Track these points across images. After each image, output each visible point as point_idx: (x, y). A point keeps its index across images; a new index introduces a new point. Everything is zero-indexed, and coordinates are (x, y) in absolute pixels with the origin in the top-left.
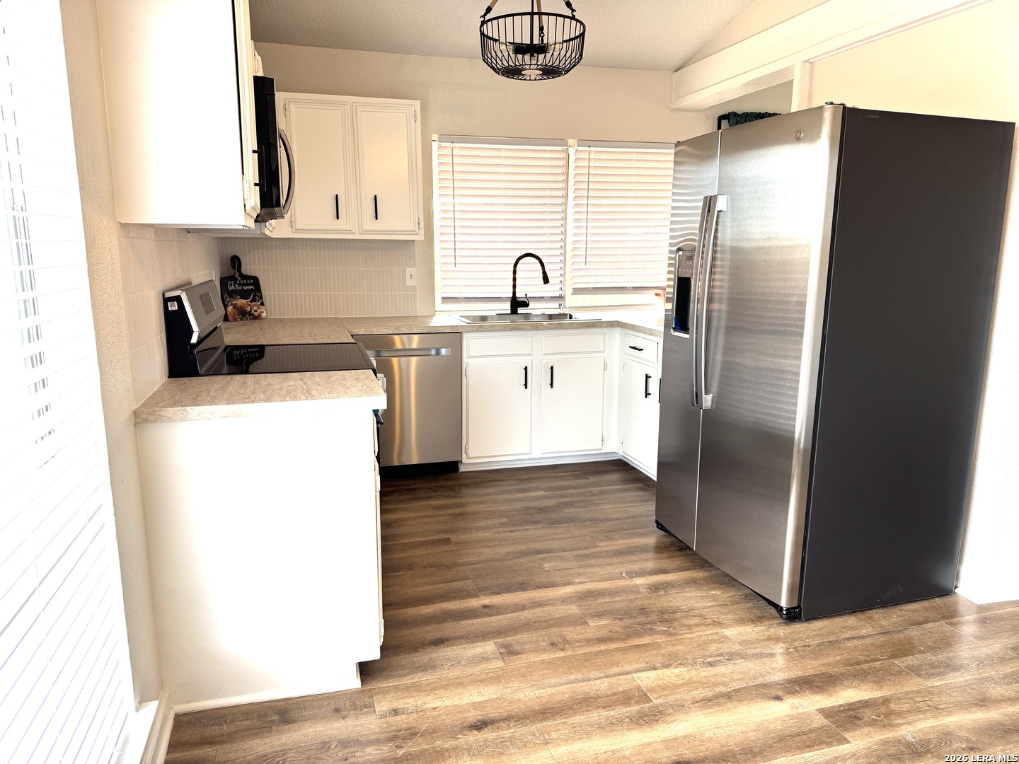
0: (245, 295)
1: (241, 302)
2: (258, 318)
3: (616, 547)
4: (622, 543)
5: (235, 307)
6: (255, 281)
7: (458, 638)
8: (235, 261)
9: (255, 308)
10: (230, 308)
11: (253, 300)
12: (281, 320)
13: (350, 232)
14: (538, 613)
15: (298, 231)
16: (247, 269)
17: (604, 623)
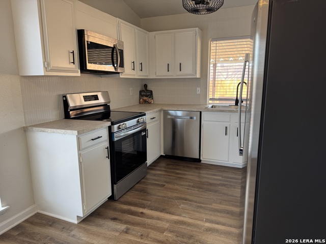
0: (147, 96)
1: (145, 98)
2: (150, 103)
3: (217, 208)
4: (223, 207)
5: (143, 99)
6: (151, 92)
7: (120, 220)
8: (146, 86)
9: (150, 100)
10: (141, 100)
11: (150, 98)
12: (158, 104)
13: (172, 76)
14: (153, 222)
15: (157, 76)
16: (149, 88)
17: (170, 235)
